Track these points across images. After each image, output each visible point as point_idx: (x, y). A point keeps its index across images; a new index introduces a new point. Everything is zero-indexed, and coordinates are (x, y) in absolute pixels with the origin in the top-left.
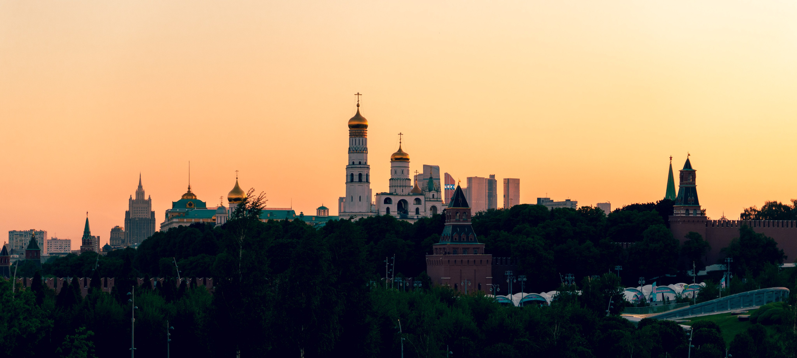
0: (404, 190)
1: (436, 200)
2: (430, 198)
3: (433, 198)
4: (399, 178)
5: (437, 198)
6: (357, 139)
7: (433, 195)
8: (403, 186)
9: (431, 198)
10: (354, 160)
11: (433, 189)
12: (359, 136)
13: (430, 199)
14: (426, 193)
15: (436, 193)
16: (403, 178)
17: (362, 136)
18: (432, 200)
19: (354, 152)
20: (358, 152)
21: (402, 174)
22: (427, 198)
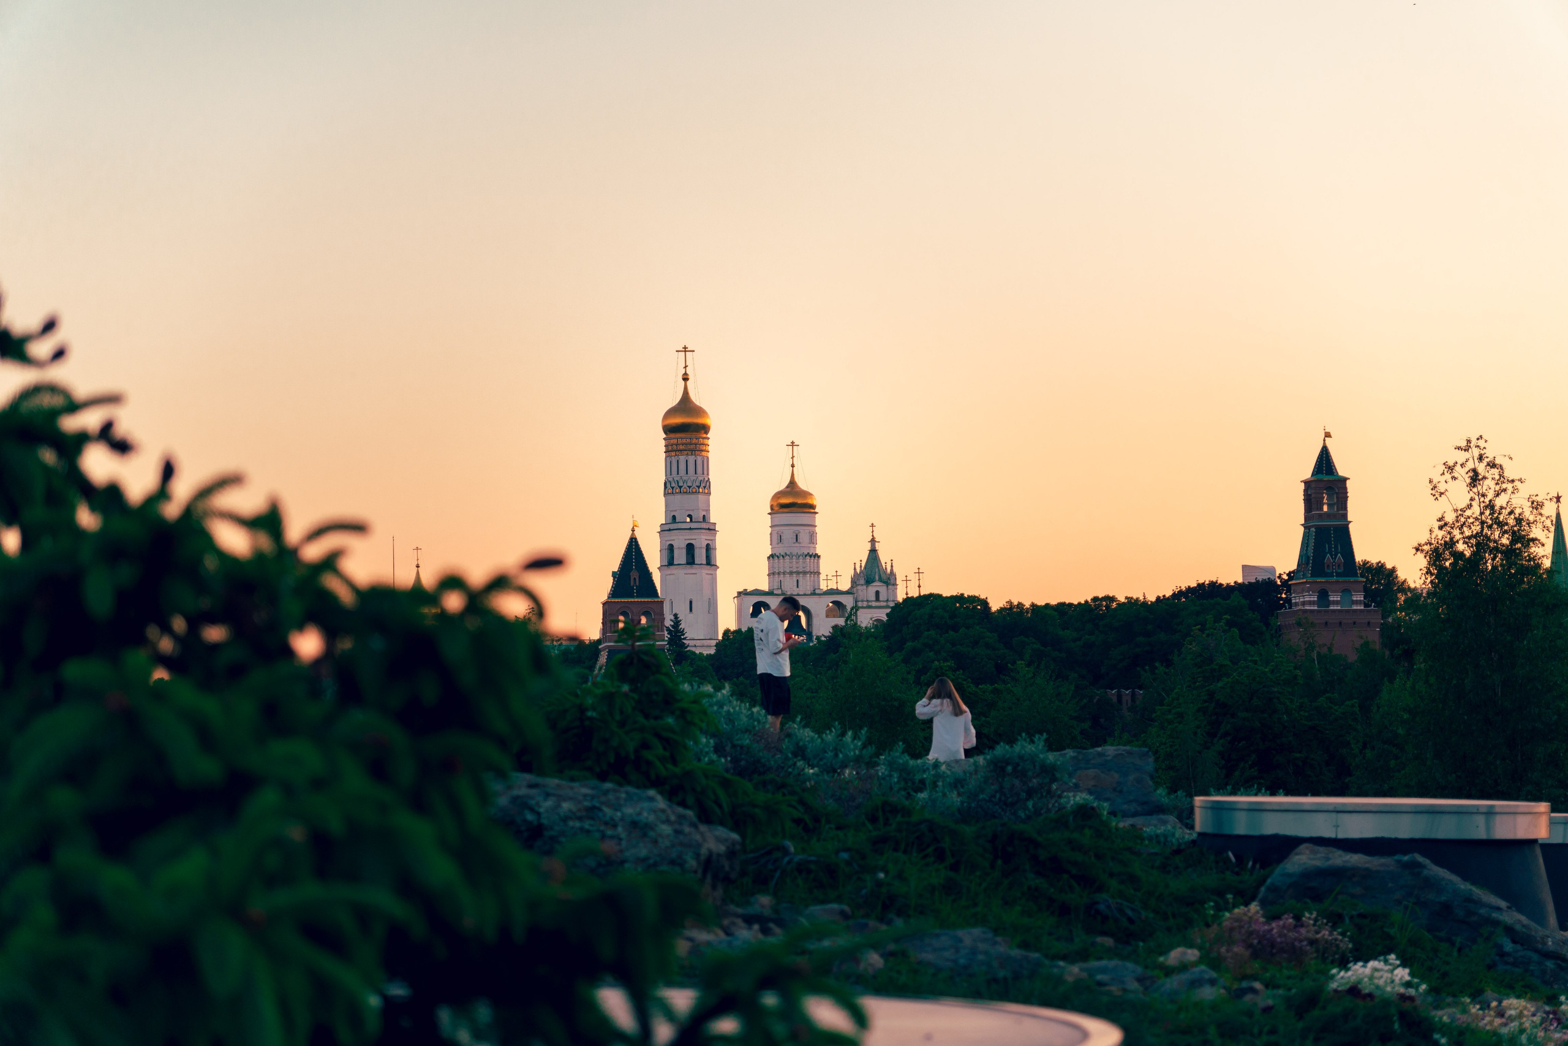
0: (800, 583)
1: (885, 604)
2: (867, 601)
3: (877, 599)
4: (791, 553)
5: (887, 601)
6: (682, 459)
7: (877, 593)
8: (798, 573)
9: (872, 601)
10: (676, 511)
11: (877, 578)
12: (686, 452)
13: (870, 604)
14: (859, 587)
15: (885, 587)
16: (799, 554)
17: (694, 452)
18: (874, 604)
19: (674, 492)
20: (685, 490)
21: (794, 543)
22: (863, 601)
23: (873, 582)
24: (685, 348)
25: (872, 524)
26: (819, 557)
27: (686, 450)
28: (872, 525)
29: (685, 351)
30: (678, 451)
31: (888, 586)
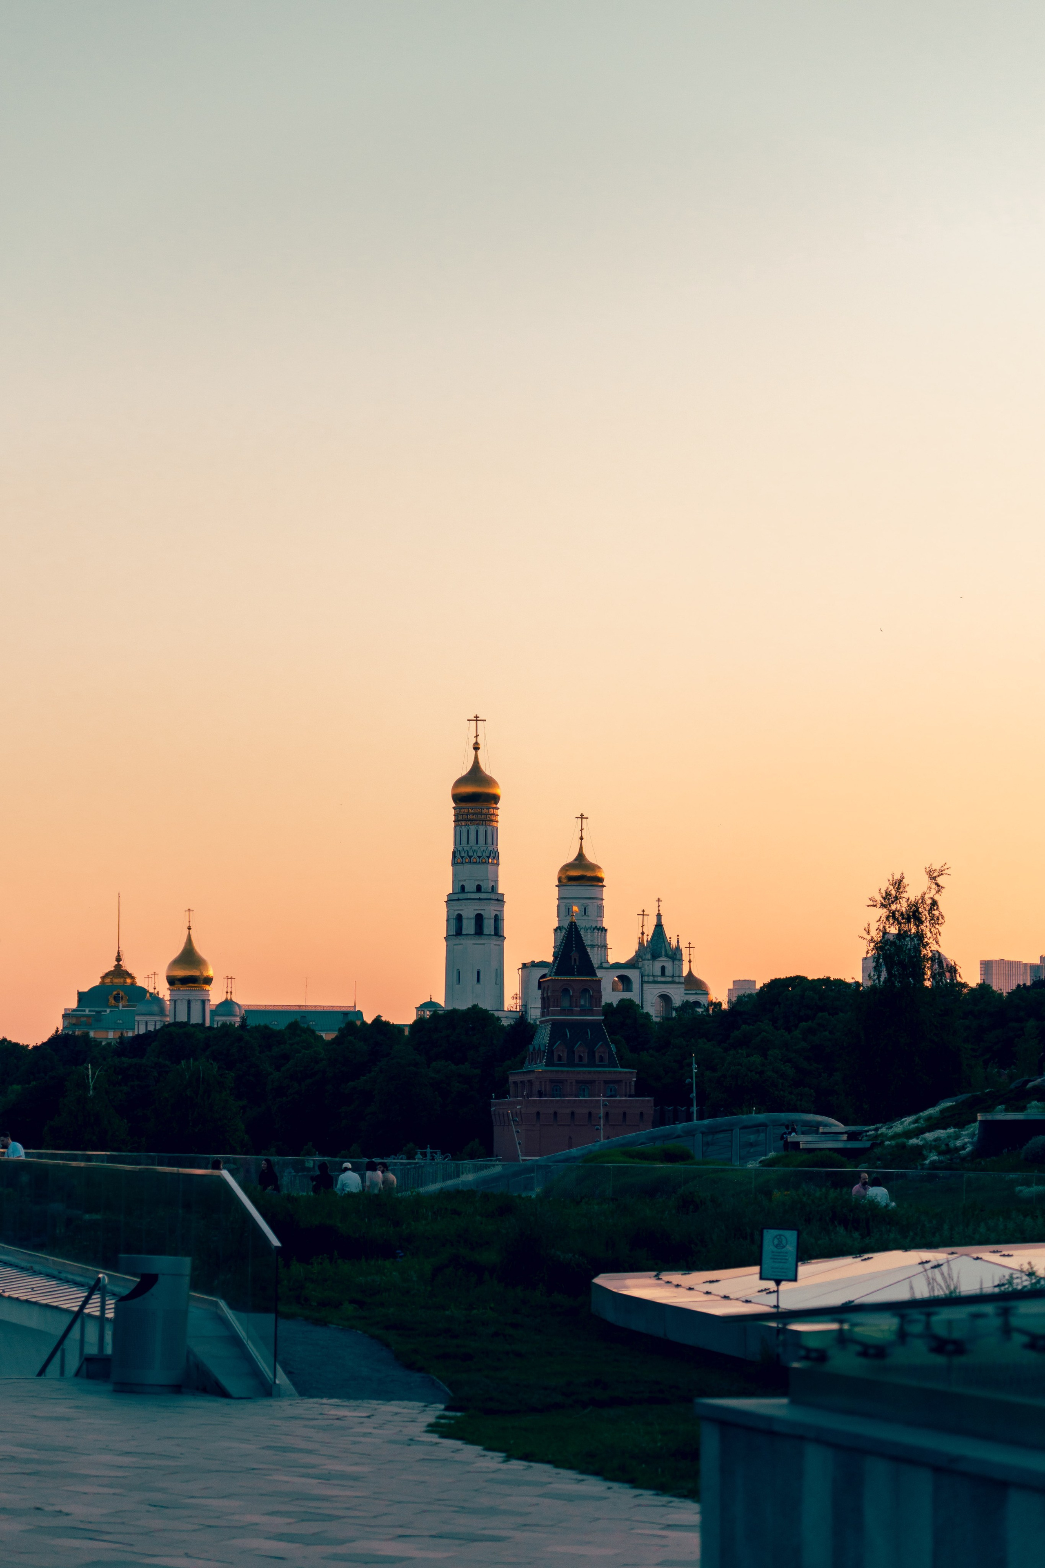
1: (670, 979)
2: (653, 976)
3: (663, 974)
5: (673, 976)
6: (473, 828)
7: (663, 968)
9: (657, 976)
10: (465, 880)
11: (663, 953)
12: (476, 822)
13: (656, 979)
14: (646, 962)
15: (670, 963)
16: (587, 927)
17: (484, 822)
18: (660, 979)
19: (464, 862)
20: (475, 860)
21: (582, 916)
22: (648, 976)
23: (659, 957)
24: (477, 717)
25: (659, 899)
26: (606, 930)
27: (477, 820)
29: (477, 720)
30: (469, 820)
31: (673, 962)
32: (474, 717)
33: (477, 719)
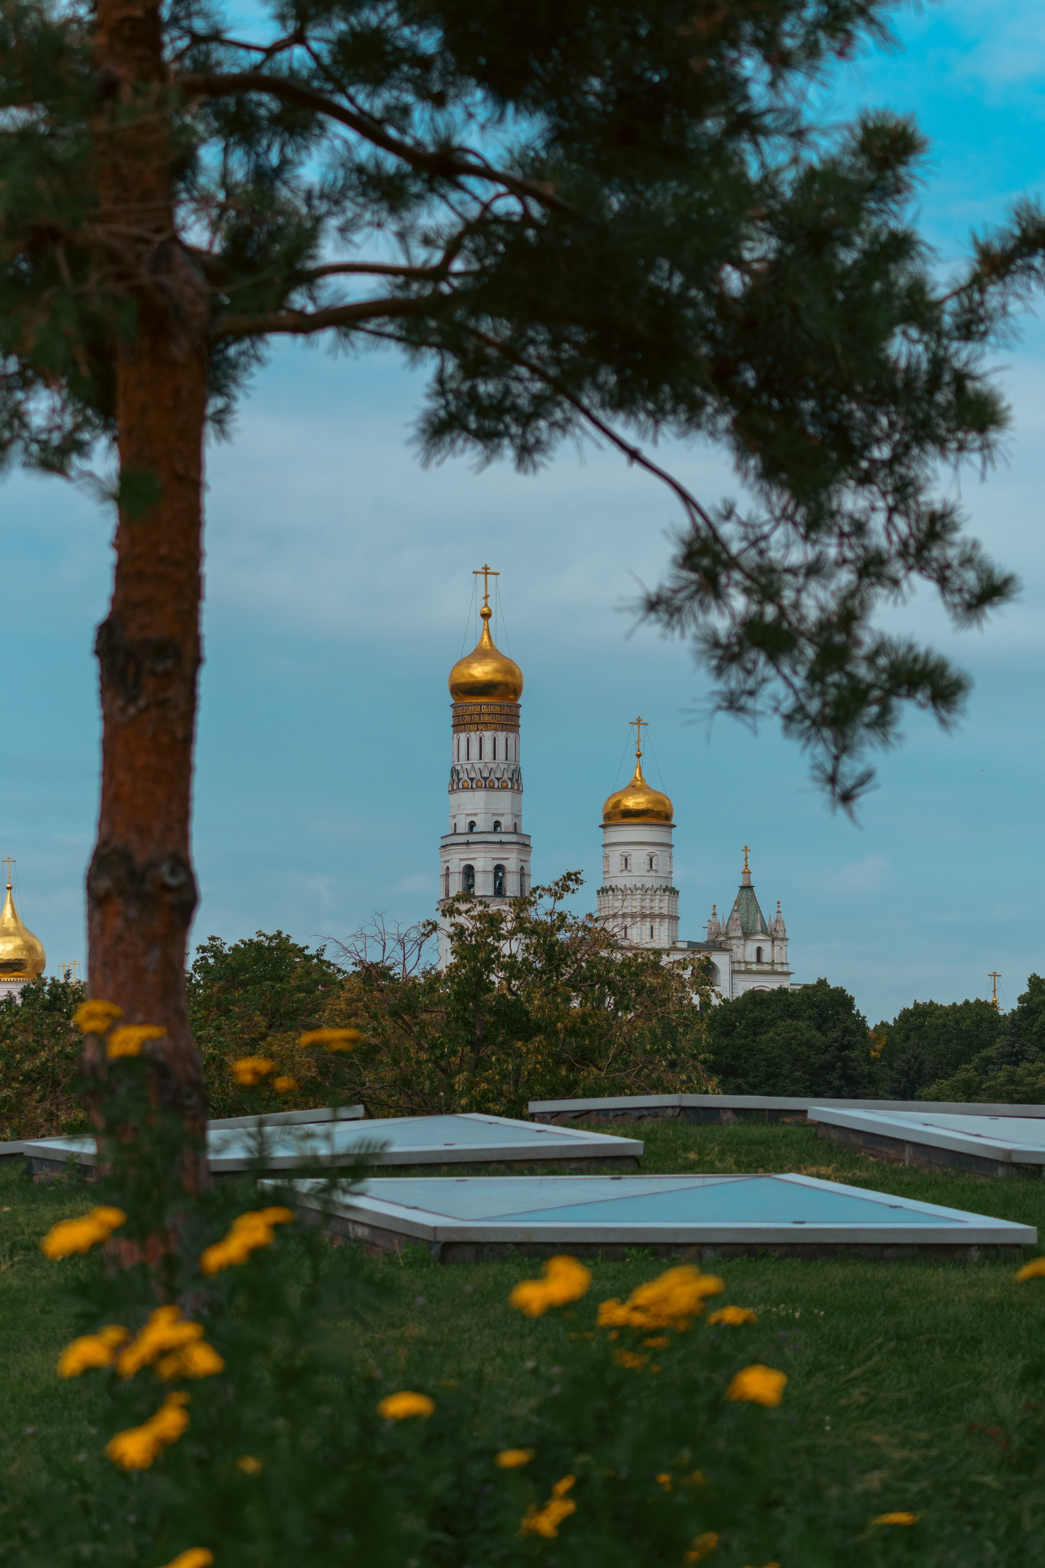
0: (656, 932)
1: (767, 968)
2: (746, 963)
3: (759, 960)
4: (639, 885)
5: (772, 963)
6: (474, 737)
7: (759, 950)
8: (653, 916)
9: (751, 963)
10: (476, 814)
11: (759, 928)
12: (494, 726)
13: (749, 967)
14: (734, 942)
15: (769, 944)
16: (655, 887)
17: (504, 727)
18: (754, 967)
19: (474, 786)
20: (491, 784)
21: (648, 871)
22: (739, 962)
23: (752, 934)
24: (486, 568)
25: (746, 847)
26: (678, 892)
27: (494, 723)
28: (746, 849)
29: (486, 573)
30: (482, 723)
31: (773, 942)
32: (483, 568)
33: (486, 571)
